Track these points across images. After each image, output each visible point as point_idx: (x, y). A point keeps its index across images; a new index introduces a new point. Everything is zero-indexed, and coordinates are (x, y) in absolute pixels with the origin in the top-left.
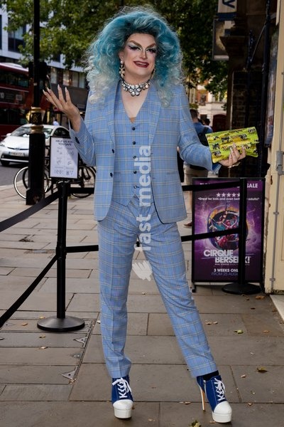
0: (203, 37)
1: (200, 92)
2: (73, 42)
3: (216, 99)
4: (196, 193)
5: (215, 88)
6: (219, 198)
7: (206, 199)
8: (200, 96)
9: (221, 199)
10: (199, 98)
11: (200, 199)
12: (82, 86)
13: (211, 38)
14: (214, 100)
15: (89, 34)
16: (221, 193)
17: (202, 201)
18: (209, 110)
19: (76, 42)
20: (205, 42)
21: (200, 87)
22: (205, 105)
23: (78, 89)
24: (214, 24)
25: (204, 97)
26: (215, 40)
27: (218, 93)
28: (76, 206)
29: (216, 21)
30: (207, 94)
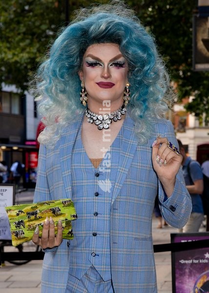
0: (181, 39)
1: (178, 114)
3: (200, 123)
5: (198, 109)
8: (178, 119)
10: (177, 123)
13: (190, 40)
14: (197, 125)
18: (190, 139)
20: (182, 46)
21: (178, 108)
22: (184, 131)
24: (193, 20)
25: (183, 121)
26: (196, 44)
27: (202, 114)
28: (12, 276)
29: (196, 17)
30: (188, 116)
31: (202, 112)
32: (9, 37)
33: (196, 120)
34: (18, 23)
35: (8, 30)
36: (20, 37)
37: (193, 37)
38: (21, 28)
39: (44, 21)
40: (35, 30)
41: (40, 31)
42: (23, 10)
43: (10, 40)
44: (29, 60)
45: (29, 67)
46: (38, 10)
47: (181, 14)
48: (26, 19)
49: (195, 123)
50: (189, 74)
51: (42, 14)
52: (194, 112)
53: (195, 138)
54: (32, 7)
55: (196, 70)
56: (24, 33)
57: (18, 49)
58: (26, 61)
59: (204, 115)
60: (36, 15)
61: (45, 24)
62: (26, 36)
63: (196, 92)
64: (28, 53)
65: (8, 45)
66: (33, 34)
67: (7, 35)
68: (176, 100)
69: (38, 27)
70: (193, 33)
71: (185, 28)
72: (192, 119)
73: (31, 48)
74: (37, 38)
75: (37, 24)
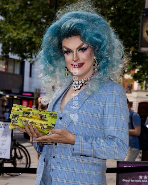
1: (127, 81)
2: (8, 32)
3: (142, 88)
4: (120, 174)
5: (141, 78)
6: (141, 180)
7: (129, 181)
8: (126, 84)
9: (143, 181)
10: (126, 86)
11: (124, 180)
12: (17, 72)
14: (140, 89)
15: (24, 24)
16: (143, 175)
17: (125, 182)
18: (134, 98)
19: (12, 32)
21: (128, 76)
22: (131, 93)
23: (13, 74)
24: (141, 17)
25: (130, 85)
26: (142, 34)
27: (143, 82)
28: (8, 183)
29: (143, 16)
30: (133, 82)
31: (144, 80)
32: (15, 22)
33: (139, 85)
34: (22, 12)
35: (15, 17)
36: (22, 22)
37: (140, 29)
38: (24, 16)
39: (39, 13)
40: (33, 18)
41: (36, 19)
42: (26, 4)
43: (16, 23)
44: (27, 39)
45: (27, 43)
46: (36, 5)
47: (134, 13)
48: (27, 10)
49: (138, 88)
50: (136, 54)
51: (38, 8)
52: (138, 80)
53: (137, 97)
54: (32, 2)
55: (141, 52)
56: (26, 20)
57: (21, 30)
58: (25, 39)
59: (145, 82)
60: (34, 8)
61: (40, 14)
62: (27, 22)
63: (140, 66)
64: (28, 33)
65: (15, 27)
66: (32, 21)
67: (14, 20)
68: (126, 71)
69: (35, 16)
70: (141, 26)
71: (136, 23)
72: (136, 85)
73: (30, 31)
74: (34, 23)
75: (35, 14)
